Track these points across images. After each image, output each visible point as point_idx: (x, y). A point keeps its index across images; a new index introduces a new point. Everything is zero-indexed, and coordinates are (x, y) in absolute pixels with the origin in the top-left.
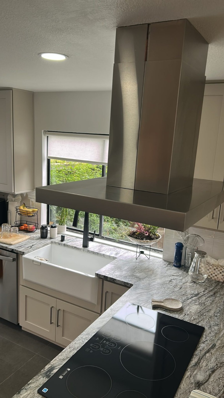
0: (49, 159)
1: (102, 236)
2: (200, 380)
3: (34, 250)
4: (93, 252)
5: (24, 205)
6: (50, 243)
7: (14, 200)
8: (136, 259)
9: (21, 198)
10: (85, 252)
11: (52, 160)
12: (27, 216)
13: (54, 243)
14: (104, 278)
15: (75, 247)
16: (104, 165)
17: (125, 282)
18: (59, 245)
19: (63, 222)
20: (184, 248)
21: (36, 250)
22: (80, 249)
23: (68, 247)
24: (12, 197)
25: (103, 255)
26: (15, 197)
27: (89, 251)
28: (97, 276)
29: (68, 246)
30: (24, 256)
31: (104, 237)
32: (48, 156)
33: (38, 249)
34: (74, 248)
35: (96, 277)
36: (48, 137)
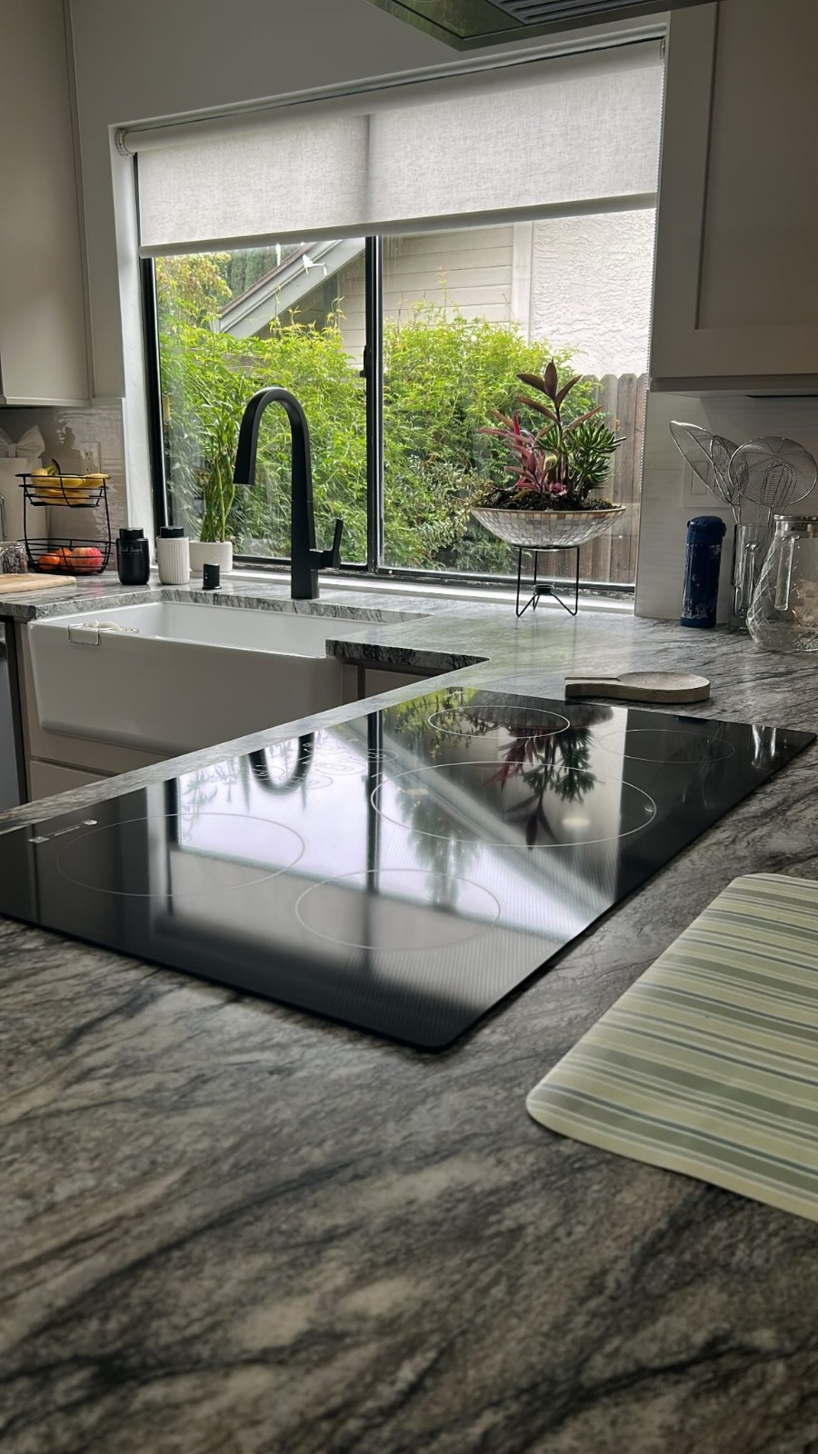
0: (150, 260)
1: (380, 569)
2: (788, 852)
3: (81, 610)
4: (334, 607)
5: (54, 467)
6: (159, 597)
7: (16, 452)
8: (519, 616)
9: (42, 444)
10: (299, 614)
11: (159, 266)
12: (64, 502)
13: (173, 597)
14: (364, 658)
15: (259, 600)
16: (372, 236)
17: (453, 656)
18: (196, 601)
19: (217, 527)
20: (728, 536)
21: (88, 610)
22: (281, 604)
23: (233, 606)
24: (6, 444)
25: (373, 613)
26: (17, 442)
27: (315, 608)
28: (335, 654)
29: (232, 601)
30: (32, 623)
31: (386, 572)
32: (142, 245)
33: (102, 608)
34: (255, 604)
35: (332, 657)
36: (135, 157)
